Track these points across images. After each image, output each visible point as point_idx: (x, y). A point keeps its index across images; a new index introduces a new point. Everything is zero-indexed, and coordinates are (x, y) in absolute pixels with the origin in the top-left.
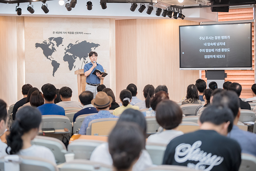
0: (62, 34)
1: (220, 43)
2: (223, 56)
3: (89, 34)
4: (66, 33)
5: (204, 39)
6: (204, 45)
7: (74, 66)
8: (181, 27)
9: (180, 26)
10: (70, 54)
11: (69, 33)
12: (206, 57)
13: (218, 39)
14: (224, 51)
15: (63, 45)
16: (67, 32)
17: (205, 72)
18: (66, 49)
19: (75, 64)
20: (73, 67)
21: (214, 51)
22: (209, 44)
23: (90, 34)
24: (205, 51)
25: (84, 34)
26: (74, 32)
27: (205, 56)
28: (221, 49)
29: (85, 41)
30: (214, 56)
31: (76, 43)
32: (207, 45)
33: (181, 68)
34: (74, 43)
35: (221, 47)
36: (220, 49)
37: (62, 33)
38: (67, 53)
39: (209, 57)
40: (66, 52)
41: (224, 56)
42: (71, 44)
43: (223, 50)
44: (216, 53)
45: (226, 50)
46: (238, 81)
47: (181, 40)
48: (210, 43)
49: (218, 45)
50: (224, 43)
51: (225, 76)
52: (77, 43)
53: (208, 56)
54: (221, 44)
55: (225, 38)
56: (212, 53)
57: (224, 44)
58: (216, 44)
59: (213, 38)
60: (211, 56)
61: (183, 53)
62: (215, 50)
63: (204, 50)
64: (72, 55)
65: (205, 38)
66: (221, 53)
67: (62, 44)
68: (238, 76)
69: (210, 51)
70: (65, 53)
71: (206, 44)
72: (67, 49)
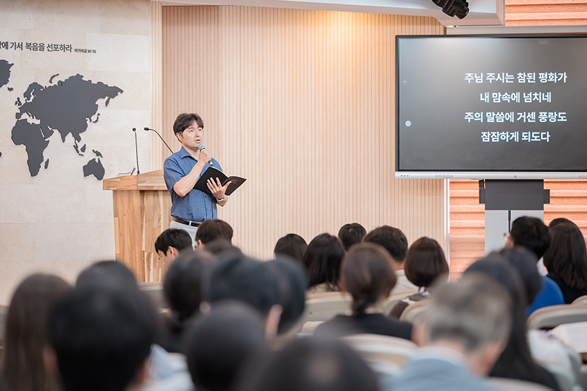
0: (7, 48)
1: (536, 94)
2: (545, 136)
3: (89, 51)
4: (20, 46)
5: (479, 80)
6: (482, 99)
7: (45, 160)
8: (401, 40)
9: (397, 37)
10: (31, 120)
11: (28, 46)
12: (486, 137)
13: (527, 80)
14: (548, 119)
15: (10, 89)
16: (24, 45)
17: (478, 185)
18: (20, 104)
19: (46, 154)
20: (43, 165)
21: (515, 119)
22: (497, 97)
23: (94, 51)
24: (485, 118)
25: (76, 50)
26: (46, 46)
27: (484, 133)
28: (537, 115)
29: (79, 77)
30: (515, 136)
31: (51, 82)
32: (491, 99)
33: (399, 170)
34: (45, 83)
35: (537, 107)
36: (533, 114)
37: (10, 45)
38: (25, 116)
39: (496, 137)
40: (21, 113)
41: (548, 136)
42: (34, 87)
43: (543, 117)
44: (521, 126)
45: (553, 117)
46: (570, 215)
47: (403, 82)
48: (502, 94)
49: (528, 99)
50: (549, 95)
51: (546, 197)
52: (55, 82)
53: (494, 133)
54: (539, 97)
55: (551, 80)
56: (506, 127)
57: (548, 97)
58: (522, 99)
59: (512, 77)
60: (505, 136)
61: (408, 124)
62: (516, 116)
63: (479, 117)
64: (38, 122)
65: (484, 78)
66: (538, 127)
67: (9, 85)
68: (571, 200)
69: (501, 117)
70: (18, 116)
71: (487, 97)
72: (23, 101)
